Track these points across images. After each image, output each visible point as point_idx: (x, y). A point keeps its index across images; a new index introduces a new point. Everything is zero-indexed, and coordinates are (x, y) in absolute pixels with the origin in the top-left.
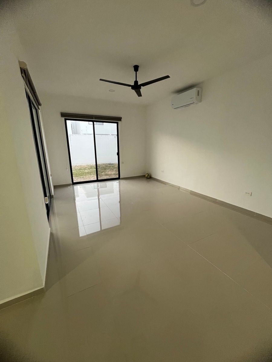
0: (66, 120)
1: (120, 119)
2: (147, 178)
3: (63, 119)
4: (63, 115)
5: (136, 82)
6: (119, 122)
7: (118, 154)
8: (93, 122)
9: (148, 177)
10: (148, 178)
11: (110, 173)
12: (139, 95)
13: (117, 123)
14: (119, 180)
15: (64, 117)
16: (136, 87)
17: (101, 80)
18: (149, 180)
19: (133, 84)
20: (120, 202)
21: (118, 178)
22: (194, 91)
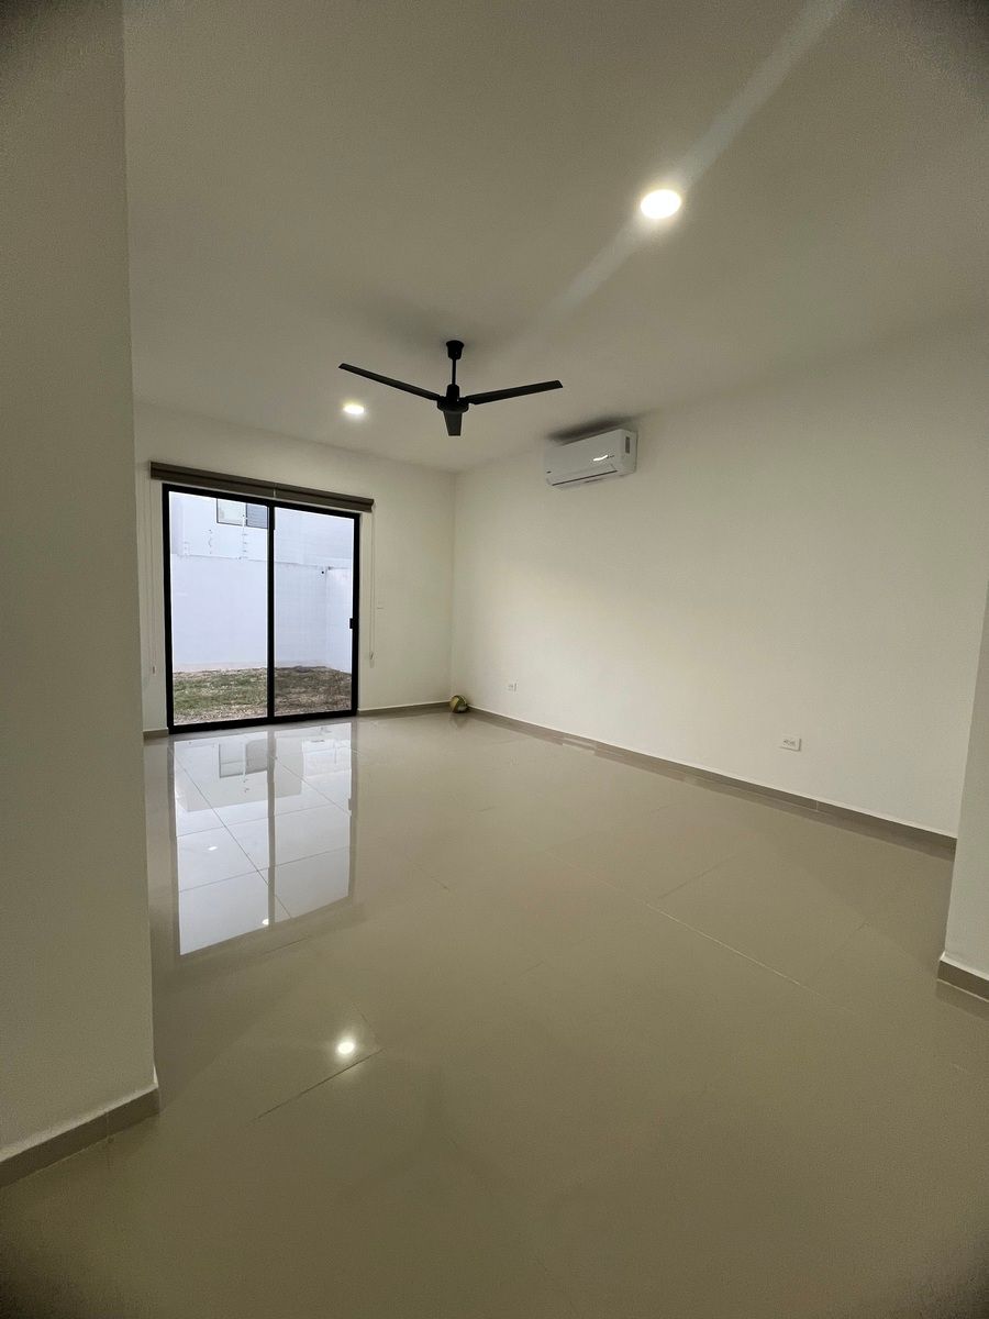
0: (166, 490)
1: (367, 505)
2: (456, 712)
3: (158, 485)
4: (157, 470)
5: (453, 389)
6: (365, 516)
7: (355, 624)
8: (271, 505)
9: (462, 710)
10: (460, 712)
11: (304, 699)
12: (454, 428)
13: (357, 518)
14: (352, 719)
15: (162, 478)
16: (453, 404)
17: (344, 367)
18: (461, 718)
19: (443, 393)
20: (353, 804)
21: (352, 713)
22: (615, 437)
